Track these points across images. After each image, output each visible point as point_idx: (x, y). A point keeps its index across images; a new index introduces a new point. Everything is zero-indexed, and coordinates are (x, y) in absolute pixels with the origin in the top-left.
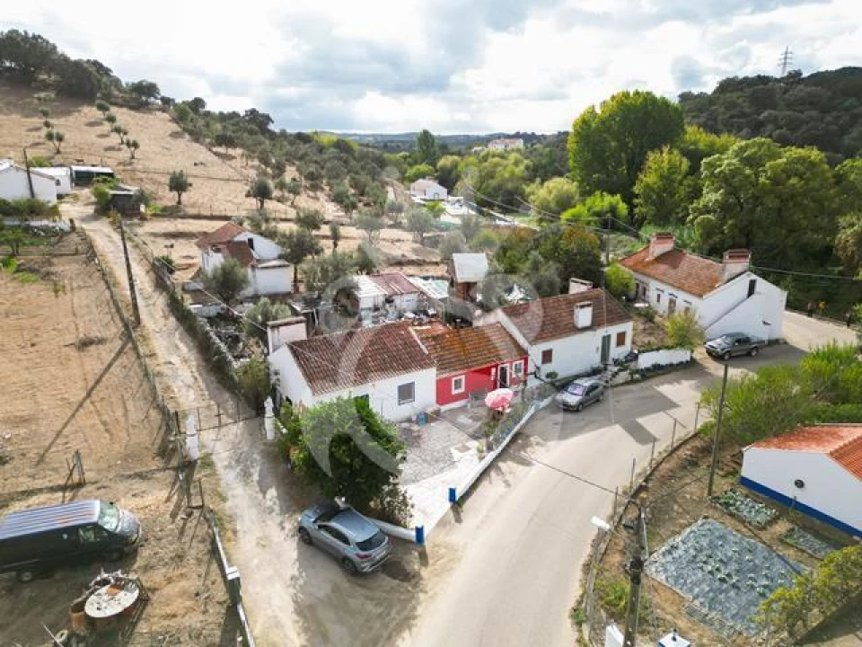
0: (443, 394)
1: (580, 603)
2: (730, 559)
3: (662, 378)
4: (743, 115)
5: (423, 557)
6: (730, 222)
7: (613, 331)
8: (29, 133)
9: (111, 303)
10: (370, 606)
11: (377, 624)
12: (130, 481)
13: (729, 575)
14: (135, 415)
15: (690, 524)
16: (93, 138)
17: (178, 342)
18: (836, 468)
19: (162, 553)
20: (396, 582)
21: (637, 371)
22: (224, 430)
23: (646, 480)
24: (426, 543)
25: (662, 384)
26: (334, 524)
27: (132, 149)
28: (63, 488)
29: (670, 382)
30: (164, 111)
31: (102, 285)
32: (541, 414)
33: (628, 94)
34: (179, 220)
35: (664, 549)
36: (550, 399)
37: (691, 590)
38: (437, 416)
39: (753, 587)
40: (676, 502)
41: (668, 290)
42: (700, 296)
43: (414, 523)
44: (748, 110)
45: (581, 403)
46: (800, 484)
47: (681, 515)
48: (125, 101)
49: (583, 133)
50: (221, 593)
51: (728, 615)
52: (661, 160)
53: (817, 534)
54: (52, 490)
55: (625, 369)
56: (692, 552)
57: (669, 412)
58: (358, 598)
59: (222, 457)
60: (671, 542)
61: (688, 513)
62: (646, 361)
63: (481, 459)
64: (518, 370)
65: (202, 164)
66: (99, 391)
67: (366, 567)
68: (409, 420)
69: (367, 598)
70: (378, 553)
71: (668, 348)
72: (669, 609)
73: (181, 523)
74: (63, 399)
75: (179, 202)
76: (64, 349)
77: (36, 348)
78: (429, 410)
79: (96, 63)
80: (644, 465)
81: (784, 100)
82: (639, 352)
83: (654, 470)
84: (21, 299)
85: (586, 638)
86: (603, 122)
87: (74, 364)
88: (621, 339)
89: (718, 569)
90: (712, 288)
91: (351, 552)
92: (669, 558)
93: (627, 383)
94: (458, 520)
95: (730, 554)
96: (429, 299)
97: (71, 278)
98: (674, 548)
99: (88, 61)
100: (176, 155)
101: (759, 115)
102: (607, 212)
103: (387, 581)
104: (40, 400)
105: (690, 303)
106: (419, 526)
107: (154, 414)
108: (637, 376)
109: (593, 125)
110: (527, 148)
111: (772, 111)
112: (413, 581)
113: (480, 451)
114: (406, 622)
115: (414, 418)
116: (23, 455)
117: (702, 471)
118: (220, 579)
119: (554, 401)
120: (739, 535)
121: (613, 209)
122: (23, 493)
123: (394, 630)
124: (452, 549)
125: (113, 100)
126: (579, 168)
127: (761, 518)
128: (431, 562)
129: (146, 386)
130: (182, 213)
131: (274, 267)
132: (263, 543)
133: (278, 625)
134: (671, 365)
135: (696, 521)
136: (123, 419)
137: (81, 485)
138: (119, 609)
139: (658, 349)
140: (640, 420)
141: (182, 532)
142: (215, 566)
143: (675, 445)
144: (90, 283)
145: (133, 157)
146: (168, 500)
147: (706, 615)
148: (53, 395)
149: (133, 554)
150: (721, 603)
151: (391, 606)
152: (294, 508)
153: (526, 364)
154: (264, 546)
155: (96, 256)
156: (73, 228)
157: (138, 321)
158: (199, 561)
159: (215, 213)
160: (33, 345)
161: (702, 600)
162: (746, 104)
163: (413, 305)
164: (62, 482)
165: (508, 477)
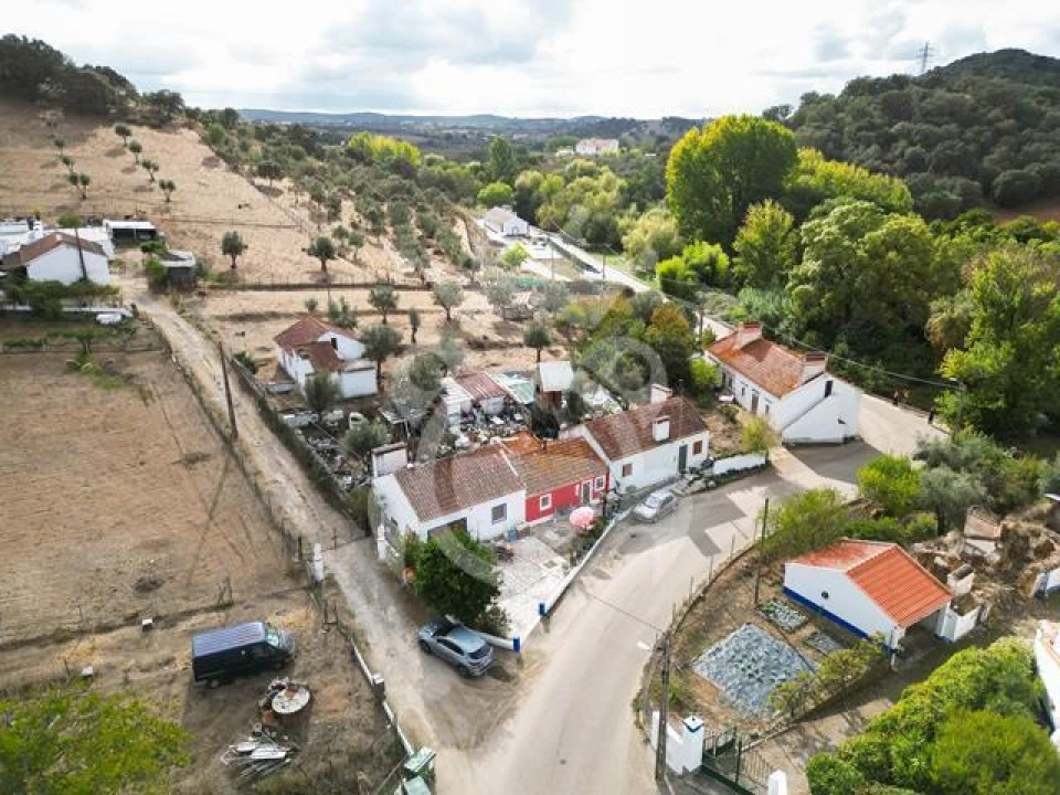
0: (532, 511)
1: (639, 695)
2: (760, 658)
3: (736, 484)
4: (872, 127)
5: (520, 661)
6: (828, 295)
7: (690, 441)
8: (45, 170)
9: (202, 412)
10: (481, 701)
11: (488, 714)
12: (271, 601)
13: (757, 672)
14: (257, 537)
15: (734, 630)
16: (117, 175)
17: (279, 458)
18: (850, 584)
19: (313, 662)
20: (499, 683)
21: (711, 478)
22: (340, 550)
23: (705, 591)
24: (522, 651)
25: (734, 491)
26: (449, 638)
27: (167, 191)
28: (217, 608)
29: (742, 489)
30: (191, 128)
31: (187, 390)
32: (620, 526)
33: (734, 119)
34: (239, 293)
35: (710, 651)
36: (628, 512)
37: (725, 684)
38: (527, 532)
39: (773, 681)
40: (727, 610)
41: (752, 385)
42: (779, 397)
43: (512, 634)
44: (878, 121)
45: (656, 515)
46: (825, 595)
47: (729, 622)
48: (144, 117)
49: (684, 163)
50: (366, 693)
51: (750, 702)
52: (763, 216)
53: (834, 637)
54: (208, 610)
55: (701, 477)
56: (732, 653)
57: (735, 522)
58: (471, 696)
59: (343, 577)
60: (717, 645)
61: (735, 620)
62: (721, 467)
63: (566, 574)
64: (600, 485)
65: (247, 205)
66: (219, 513)
67: (477, 672)
68: (501, 537)
69: (479, 695)
70: (485, 660)
71: (742, 454)
72: (707, 699)
73: (323, 638)
74: (189, 522)
75: (233, 266)
76: (173, 468)
77: (146, 466)
78: (520, 528)
79: (108, 72)
80: (703, 577)
81: (921, 109)
82: (715, 459)
83: (713, 581)
84: (112, 409)
85: (641, 720)
86: (706, 152)
87: (186, 483)
88: (698, 448)
89: (749, 667)
90: (791, 388)
91: (465, 660)
92: (713, 658)
93: (702, 491)
94: (547, 631)
95: (761, 654)
96: (515, 403)
97: (154, 383)
98: (719, 650)
99: (98, 68)
100: (216, 194)
101: (891, 127)
102: (706, 265)
103: (493, 682)
104: (168, 523)
105: (770, 402)
106: (516, 637)
107: (274, 536)
108: (711, 483)
109: (696, 155)
110: (623, 152)
111: (906, 124)
112: (513, 682)
113: (565, 567)
114: (510, 713)
115: (506, 535)
116: (171, 578)
117: (752, 582)
118: (363, 683)
119: (632, 513)
120: (772, 639)
121: (713, 261)
122: (184, 613)
123: (501, 718)
124: (542, 655)
125: (131, 117)
126: (678, 204)
127: (793, 623)
128: (526, 665)
129: (259, 506)
130: (240, 283)
131: (360, 370)
132: (391, 653)
133: (415, 716)
134: (746, 469)
135: (740, 626)
136: (247, 542)
137: (229, 605)
138: (299, 708)
139: (733, 456)
140: (708, 531)
141: (325, 644)
142: (358, 673)
143: (734, 557)
144: (175, 387)
145: (168, 201)
146: (307, 617)
147: (734, 702)
148: (180, 518)
149: (292, 664)
150: (746, 693)
151: (496, 702)
152: (411, 623)
153: (608, 479)
154: (392, 656)
155: (171, 352)
156: (136, 314)
157: (235, 433)
158: (344, 669)
159: (277, 281)
160: (142, 464)
161: (732, 691)
162: (876, 113)
163: (499, 408)
164: (213, 603)
165: (590, 591)
